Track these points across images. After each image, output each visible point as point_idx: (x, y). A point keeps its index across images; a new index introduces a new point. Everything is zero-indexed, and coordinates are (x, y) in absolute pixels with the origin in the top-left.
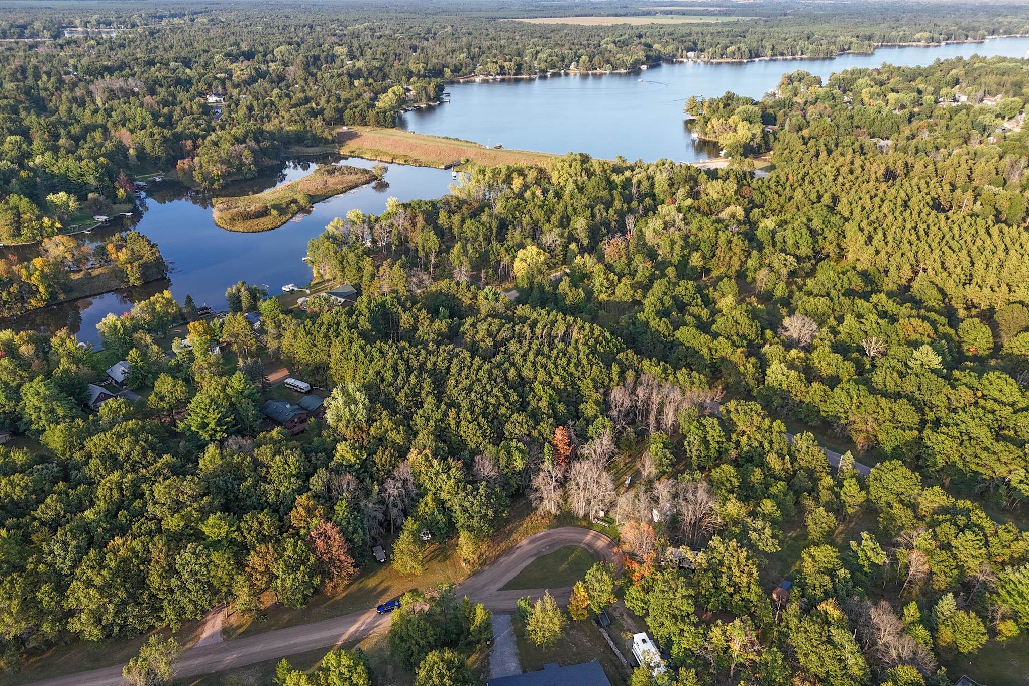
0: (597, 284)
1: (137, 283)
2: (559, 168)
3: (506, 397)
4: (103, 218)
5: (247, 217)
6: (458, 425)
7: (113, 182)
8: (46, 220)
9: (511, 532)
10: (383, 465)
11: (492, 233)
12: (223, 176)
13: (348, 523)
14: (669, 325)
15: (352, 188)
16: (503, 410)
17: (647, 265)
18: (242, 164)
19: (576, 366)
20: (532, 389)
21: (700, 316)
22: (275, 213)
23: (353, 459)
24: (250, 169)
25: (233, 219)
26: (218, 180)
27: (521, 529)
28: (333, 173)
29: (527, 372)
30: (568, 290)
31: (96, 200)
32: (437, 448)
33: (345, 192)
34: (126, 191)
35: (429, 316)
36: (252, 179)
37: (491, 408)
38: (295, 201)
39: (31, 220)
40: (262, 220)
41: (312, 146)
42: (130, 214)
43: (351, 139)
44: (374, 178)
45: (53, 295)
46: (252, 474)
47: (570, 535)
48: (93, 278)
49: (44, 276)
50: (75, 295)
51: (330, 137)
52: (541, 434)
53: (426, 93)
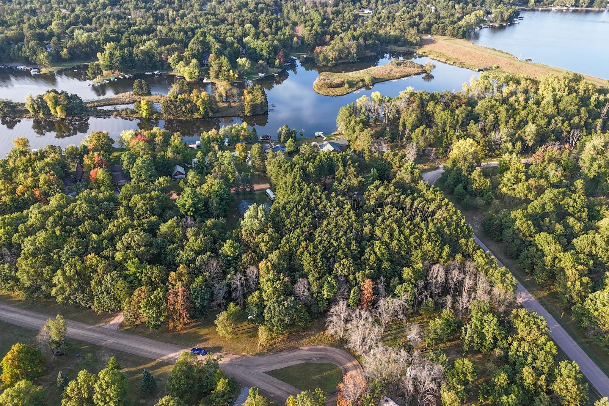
0: (505, 179)
1: (248, 115)
2: (550, 82)
3: (348, 244)
4: (261, 75)
5: (331, 86)
6: (302, 253)
7: (275, 55)
8: (231, 72)
9: (303, 337)
10: (245, 263)
11: (458, 123)
12: (335, 59)
13: (195, 292)
14: (532, 228)
15: (405, 76)
16: (339, 253)
17: (557, 173)
18: (349, 53)
19: (416, 238)
20: (373, 245)
21: (573, 227)
22: (346, 86)
23: (229, 253)
24: (353, 57)
25: (321, 86)
26: (332, 61)
27: (312, 338)
28: (400, 65)
29: (378, 232)
30: (477, 178)
31: (261, 64)
32: (279, 263)
33: (400, 78)
34: (280, 62)
35: (355, 173)
36: (353, 63)
37: (331, 250)
38: (363, 81)
39: (225, 71)
40: (338, 89)
41: (402, 46)
42: (276, 75)
43: (428, 44)
44: (426, 72)
45: (206, 113)
46: (179, 242)
47: (340, 357)
48: (232, 107)
49: (204, 102)
50: (218, 115)
51: (415, 42)
52: (355, 279)
53: (502, 16)
